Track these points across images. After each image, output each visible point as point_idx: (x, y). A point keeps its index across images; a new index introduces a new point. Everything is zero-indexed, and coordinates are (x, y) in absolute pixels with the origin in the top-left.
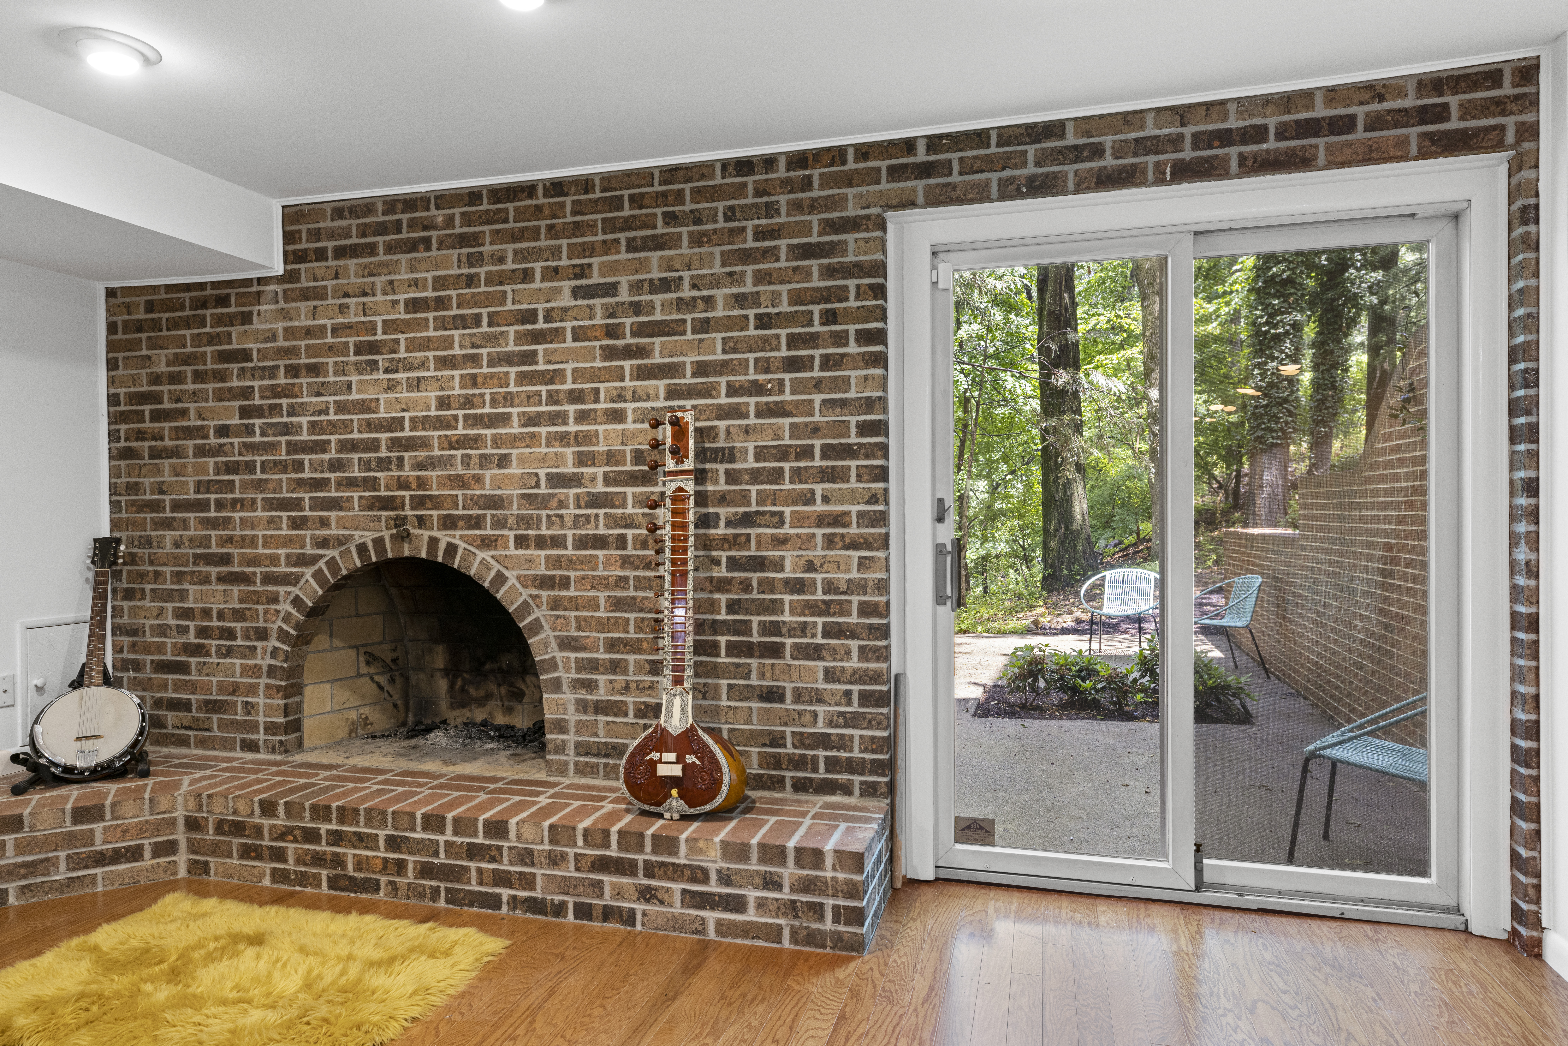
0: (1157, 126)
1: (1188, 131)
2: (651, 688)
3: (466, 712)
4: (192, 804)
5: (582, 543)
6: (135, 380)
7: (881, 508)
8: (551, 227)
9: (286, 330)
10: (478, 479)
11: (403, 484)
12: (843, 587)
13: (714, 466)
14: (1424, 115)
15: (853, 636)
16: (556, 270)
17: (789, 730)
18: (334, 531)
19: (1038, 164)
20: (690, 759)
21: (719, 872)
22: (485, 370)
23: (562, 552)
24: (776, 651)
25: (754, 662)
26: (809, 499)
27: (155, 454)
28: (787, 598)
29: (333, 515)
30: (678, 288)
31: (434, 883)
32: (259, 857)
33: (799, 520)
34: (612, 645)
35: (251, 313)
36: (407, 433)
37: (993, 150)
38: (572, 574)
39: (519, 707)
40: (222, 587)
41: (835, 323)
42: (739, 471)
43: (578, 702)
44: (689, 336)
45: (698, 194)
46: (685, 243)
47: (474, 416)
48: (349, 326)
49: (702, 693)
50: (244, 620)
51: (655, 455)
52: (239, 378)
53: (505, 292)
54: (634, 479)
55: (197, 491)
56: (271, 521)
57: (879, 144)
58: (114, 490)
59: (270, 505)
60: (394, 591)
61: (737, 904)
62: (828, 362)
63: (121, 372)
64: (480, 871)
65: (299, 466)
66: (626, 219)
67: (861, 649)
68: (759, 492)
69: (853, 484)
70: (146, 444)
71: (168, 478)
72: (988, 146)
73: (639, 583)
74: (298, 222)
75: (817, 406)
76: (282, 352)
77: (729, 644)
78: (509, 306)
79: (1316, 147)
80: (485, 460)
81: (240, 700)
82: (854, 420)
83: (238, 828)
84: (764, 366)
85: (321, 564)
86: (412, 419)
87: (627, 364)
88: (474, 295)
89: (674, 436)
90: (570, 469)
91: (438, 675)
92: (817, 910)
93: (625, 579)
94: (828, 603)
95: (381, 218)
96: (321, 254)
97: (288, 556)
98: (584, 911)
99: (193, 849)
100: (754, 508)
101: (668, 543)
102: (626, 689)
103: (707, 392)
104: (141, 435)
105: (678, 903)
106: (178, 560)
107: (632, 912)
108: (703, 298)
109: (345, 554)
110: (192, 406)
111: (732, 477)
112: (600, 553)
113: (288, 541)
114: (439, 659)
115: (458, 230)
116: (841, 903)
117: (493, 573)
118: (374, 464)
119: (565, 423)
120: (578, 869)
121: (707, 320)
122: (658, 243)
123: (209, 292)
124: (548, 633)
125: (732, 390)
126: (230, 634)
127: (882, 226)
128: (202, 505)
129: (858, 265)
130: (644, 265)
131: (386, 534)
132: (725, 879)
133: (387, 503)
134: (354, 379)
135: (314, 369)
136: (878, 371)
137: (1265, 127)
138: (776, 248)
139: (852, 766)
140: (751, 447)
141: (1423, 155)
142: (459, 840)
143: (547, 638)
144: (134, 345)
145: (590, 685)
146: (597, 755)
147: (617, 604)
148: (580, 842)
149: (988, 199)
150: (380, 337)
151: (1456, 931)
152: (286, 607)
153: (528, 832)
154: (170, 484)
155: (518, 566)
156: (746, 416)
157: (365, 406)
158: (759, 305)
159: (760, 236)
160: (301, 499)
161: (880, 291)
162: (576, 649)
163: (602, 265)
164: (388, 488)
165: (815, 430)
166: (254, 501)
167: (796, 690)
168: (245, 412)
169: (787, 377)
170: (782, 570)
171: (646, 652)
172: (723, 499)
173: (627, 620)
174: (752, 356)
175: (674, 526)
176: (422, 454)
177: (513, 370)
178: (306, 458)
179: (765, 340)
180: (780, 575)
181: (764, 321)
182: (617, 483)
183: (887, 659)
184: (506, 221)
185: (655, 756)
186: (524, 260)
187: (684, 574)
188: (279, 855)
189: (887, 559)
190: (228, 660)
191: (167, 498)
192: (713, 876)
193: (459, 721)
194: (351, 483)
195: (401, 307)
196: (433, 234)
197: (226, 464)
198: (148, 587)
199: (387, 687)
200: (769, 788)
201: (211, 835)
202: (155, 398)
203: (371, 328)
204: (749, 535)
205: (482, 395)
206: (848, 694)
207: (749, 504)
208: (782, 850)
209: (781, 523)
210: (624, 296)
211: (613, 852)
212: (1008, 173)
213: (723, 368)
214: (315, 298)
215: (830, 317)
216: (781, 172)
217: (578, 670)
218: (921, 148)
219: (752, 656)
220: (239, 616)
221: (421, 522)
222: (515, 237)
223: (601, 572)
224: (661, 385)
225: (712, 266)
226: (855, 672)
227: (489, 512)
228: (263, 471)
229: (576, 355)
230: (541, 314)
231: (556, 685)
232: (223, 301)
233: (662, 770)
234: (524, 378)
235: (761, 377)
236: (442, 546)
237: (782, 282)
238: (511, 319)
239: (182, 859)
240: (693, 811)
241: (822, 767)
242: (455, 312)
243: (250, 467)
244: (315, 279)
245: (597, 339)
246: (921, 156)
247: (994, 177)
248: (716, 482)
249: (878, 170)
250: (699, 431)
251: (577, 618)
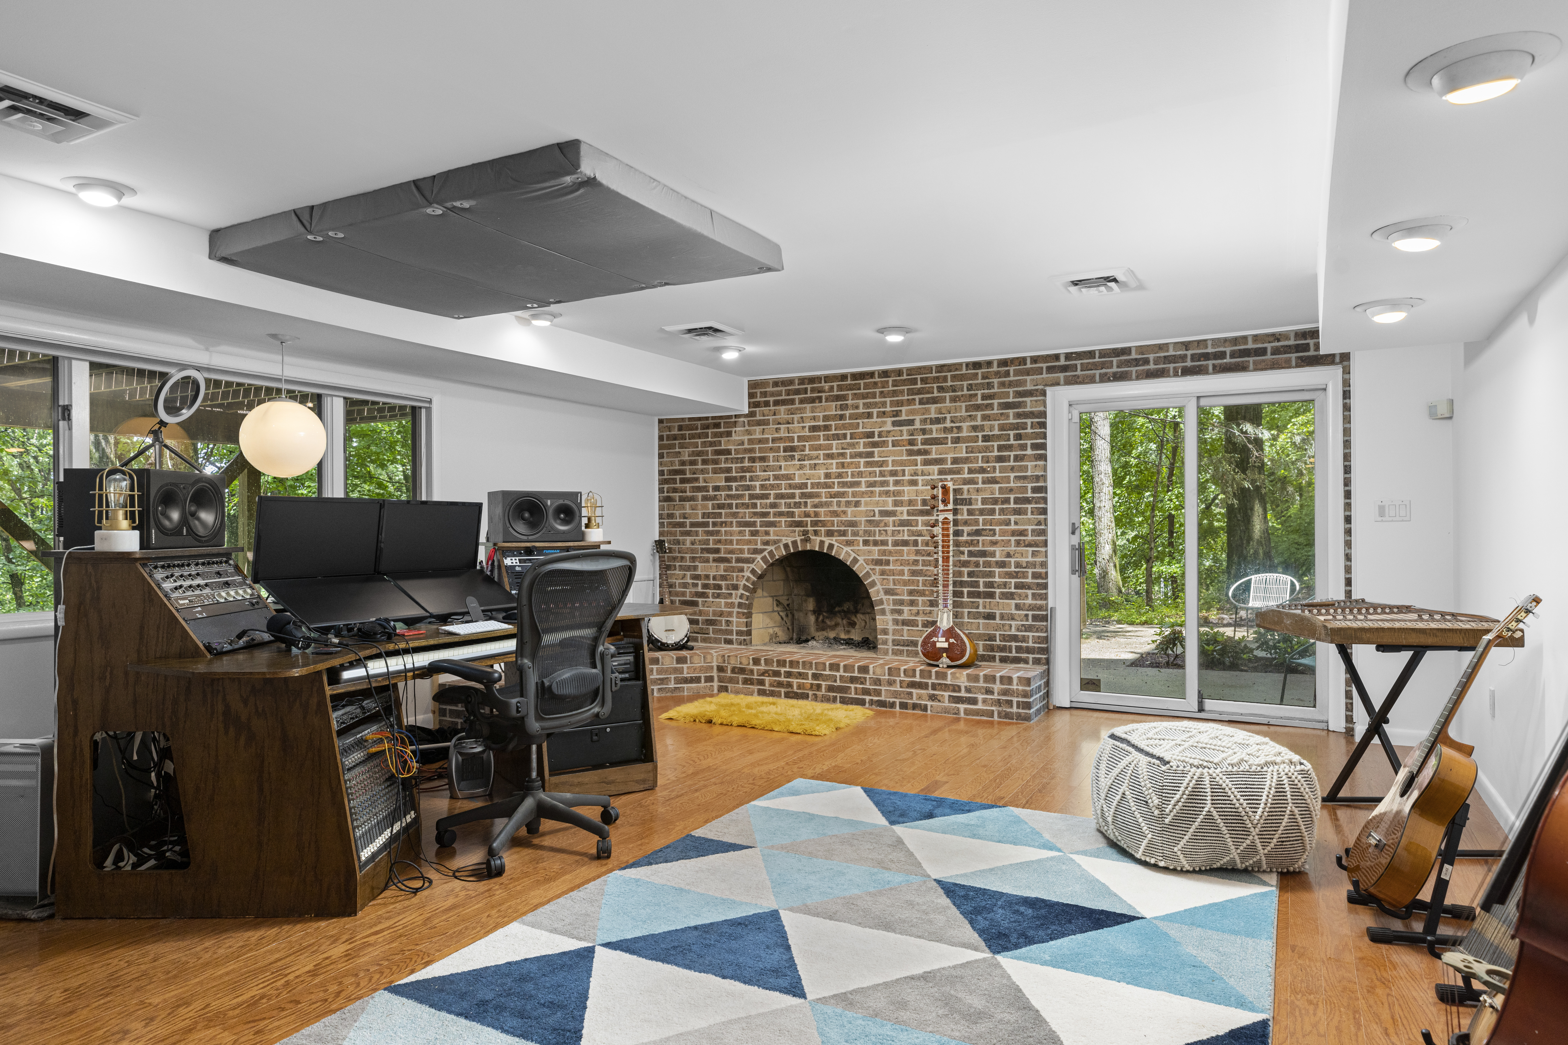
0: (1174, 350)
1: (1189, 353)
2: (930, 613)
3: (825, 633)
4: (720, 660)
5: (896, 543)
6: (672, 463)
7: (1043, 527)
8: (881, 392)
9: (749, 440)
10: (844, 512)
11: (807, 515)
12: (1024, 565)
13: (961, 507)
14: (1298, 348)
15: (1029, 588)
16: (884, 413)
17: (998, 633)
18: (772, 537)
19: (1118, 367)
20: (952, 640)
21: (966, 687)
22: (849, 460)
23: (886, 548)
24: (991, 595)
25: (981, 601)
26: (1008, 523)
27: (682, 499)
28: (997, 570)
29: (771, 529)
30: (944, 422)
31: (834, 694)
32: (752, 684)
33: (1003, 533)
34: (911, 593)
35: (731, 432)
36: (809, 490)
37: (1097, 360)
38: (891, 558)
39: (853, 631)
40: (715, 564)
41: (1021, 439)
42: (974, 509)
43: (894, 620)
44: (950, 445)
45: (954, 378)
46: (948, 401)
47: (843, 482)
48: (781, 439)
49: (956, 616)
50: (726, 580)
51: (933, 502)
52: (725, 463)
53: (858, 423)
54: (922, 513)
55: (703, 518)
56: (740, 532)
57: (1042, 356)
58: (661, 517)
59: (740, 524)
60: (788, 569)
61: (974, 701)
62: (1017, 458)
63: (665, 459)
64: (856, 688)
65: (755, 506)
66: (919, 389)
67: (1033, 594)
68: (984, 520)
69: (1029, 516)
70: (677, 494)
71: (688, 511)
72: (1095, 358)
73: (925, 563)
74: (755, 388)
75: (1012, 479)
76: (747, 451)
77: (969, 592)
78: (861, 430)
79: (1249, 361)
80: (848, 503)
81: (724, 619)
82: (1030, 486)
83: (742, 671)
84: (986, 460)
85: (766, 553)
86: (812, 483)
87: (919, 458)
88: (843, 424)
89: (943, 494)
90: (890, 508)
91: (810, 614)
92: (1010, 703)
93: (917, 561)
94: (1017, 573)
95: (797, 387)
96: (767, 404)
97: (749, 549)
98: (903, 706)
99: (720, 680)
100: (981, 527)
101: (940, 543)
102: (918, 613)
103: (958, 472)
104: (675, 490)
105: (947, 701)
106: (693, 551)
107: (926, 706)
108: (956, 427)
109: (778, 548)
110: (701, 476)
111: (970, 512)
112: (905, 548)
113: (749, 542)
114: (811, 604)
115: (835, 393)
116: (1021, 699)
117: (852, 558)
118: (792, 505)
119: (888, 485)
120: (901, 687)
121: (958, 438)
122: (934, 401)
123: (710, 421)
124: (879, 587)
125: (971, 471)
126: (719, 587)
127: (1044, 393)
128: (706, 525)
129: (1032, 413)
130: (927, 411)
131: (798, 539)
132: (968, 690)
133: (799, 524)
134: (783, 464)
135: (763, 459)
136: (1041, 463)
137: (1225, 352)
138: (992, 404)
139: (1029, 650)
140: (980, 498)
141: (1298, 366)
142: (846, 675)
143: (878, 589)
144: (672, 446)
145: (900, 612)
146: (903, 646)
147: (914, 573)
148: (902, 675)
149: (1094, 382)
150: (796, 444)
151: (1323, 730)
152: (747, 574)
153: (878, 671)
154: (690, 514)
155: (864, 554)
156: (977, 483)
157: (788, 477)
158: (984, 431)
159: (984, 397)
160: (756, 522)
161: (1043, 425)
162: (893, 595)
163: (907, 411)
164: (799, 516)
165: (1011, 490)
166: (732, 522)
167: (1001, 614)
168: (728, 479)
169: (997, 465)
170: (995, 557)
171: (927, 596)
172: (966, 523)
173: (918, 581)
174: (980, 455)
175: (943, 535)
176: (816, 500)
177: (862, 460)
178: (758, 502)
179: (987, 447)
180: (994, 559)
181: (986, 439)
182: (913, 515)
183: (1046, 599)
184: (860, 389)
185: (935, 639)
186: (868, 408)
187: (948, 557)
188: (761, 682)
189: (1046, 552)
190: (718, 600)
191: (688, 521)
192: (963, 689)
193: (821, 637)
194: (781, 514)
195: (807, 429)
196: (823, 395)
197: (718, 504)
198: (678, 564)
199: (785, 618)
200: (988, 661)
201: (729, 674)
202: (683, 472)
203: (792, 439)
204: (978, 540)
205: (847, 472)
206: (1027, 615)
207: (979, 525)
208: (994, 677)
209: (994, 534)
210: (918, 425)
211: (917, 679)
212: (1104, 371)
213: (966, 460)
214: (764, 425)
215: (1018, 437)
216: (995, 368)
217: (894, 604)
218: (1062, 358)
219: (980, 598)
220: (723, 578)
221: (816, 533)
222: (864, 396)
223: (905, 557)
224: (936, 468)
225: (961, 412)
226: (1030, 605)
227: (850, 529)
228: (737, 508)
229: (894, 453)
230: (876, 434)
231: (883, 612)
232: (717, 426)
233: (939, 645)
234: (868, 464)
235: (985, 465)
236: (826, 545)
237: (995, 420)
238: (862, 436)
239: (716, 684)
240: (953, 664)
241: (1014, 651)
242: (834, 432)
243: (730, 506)
244: (764, 416)
245: (904, 446)
246: (1062, 362)
247: (1097, 372)
248: (962, 515)
249: (1042, 368)
250: (955, 490)
251: (894, 580)
